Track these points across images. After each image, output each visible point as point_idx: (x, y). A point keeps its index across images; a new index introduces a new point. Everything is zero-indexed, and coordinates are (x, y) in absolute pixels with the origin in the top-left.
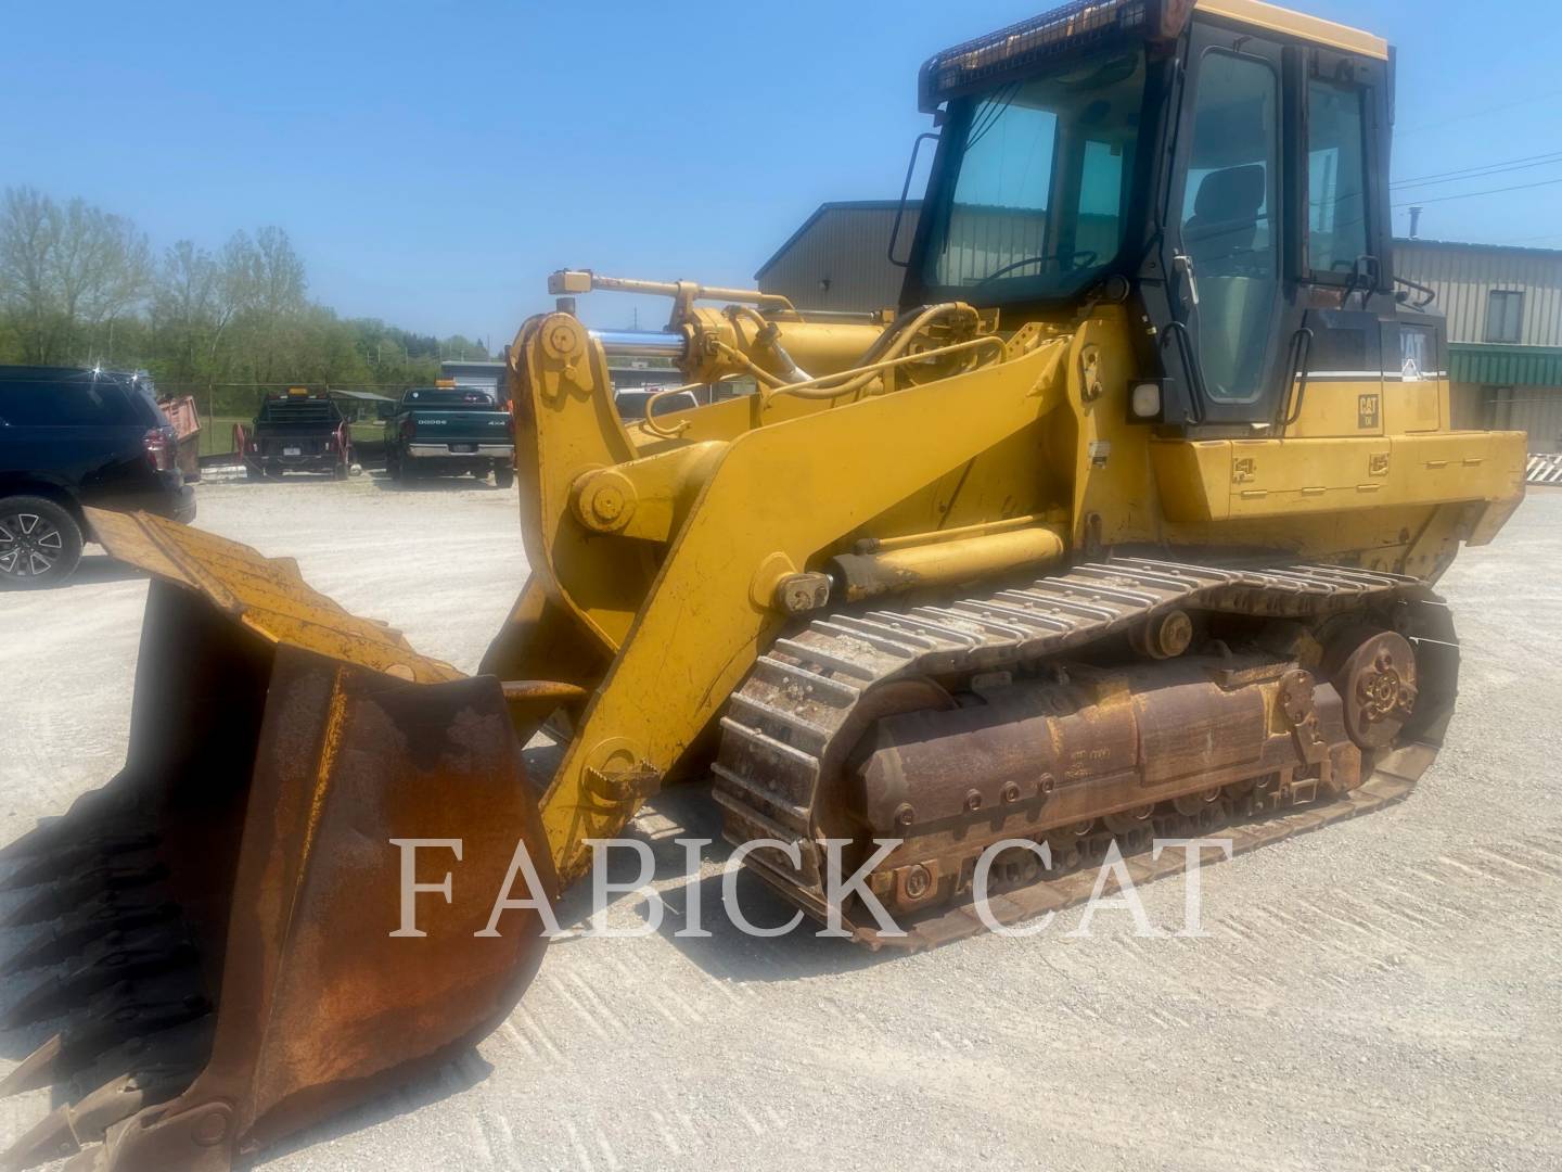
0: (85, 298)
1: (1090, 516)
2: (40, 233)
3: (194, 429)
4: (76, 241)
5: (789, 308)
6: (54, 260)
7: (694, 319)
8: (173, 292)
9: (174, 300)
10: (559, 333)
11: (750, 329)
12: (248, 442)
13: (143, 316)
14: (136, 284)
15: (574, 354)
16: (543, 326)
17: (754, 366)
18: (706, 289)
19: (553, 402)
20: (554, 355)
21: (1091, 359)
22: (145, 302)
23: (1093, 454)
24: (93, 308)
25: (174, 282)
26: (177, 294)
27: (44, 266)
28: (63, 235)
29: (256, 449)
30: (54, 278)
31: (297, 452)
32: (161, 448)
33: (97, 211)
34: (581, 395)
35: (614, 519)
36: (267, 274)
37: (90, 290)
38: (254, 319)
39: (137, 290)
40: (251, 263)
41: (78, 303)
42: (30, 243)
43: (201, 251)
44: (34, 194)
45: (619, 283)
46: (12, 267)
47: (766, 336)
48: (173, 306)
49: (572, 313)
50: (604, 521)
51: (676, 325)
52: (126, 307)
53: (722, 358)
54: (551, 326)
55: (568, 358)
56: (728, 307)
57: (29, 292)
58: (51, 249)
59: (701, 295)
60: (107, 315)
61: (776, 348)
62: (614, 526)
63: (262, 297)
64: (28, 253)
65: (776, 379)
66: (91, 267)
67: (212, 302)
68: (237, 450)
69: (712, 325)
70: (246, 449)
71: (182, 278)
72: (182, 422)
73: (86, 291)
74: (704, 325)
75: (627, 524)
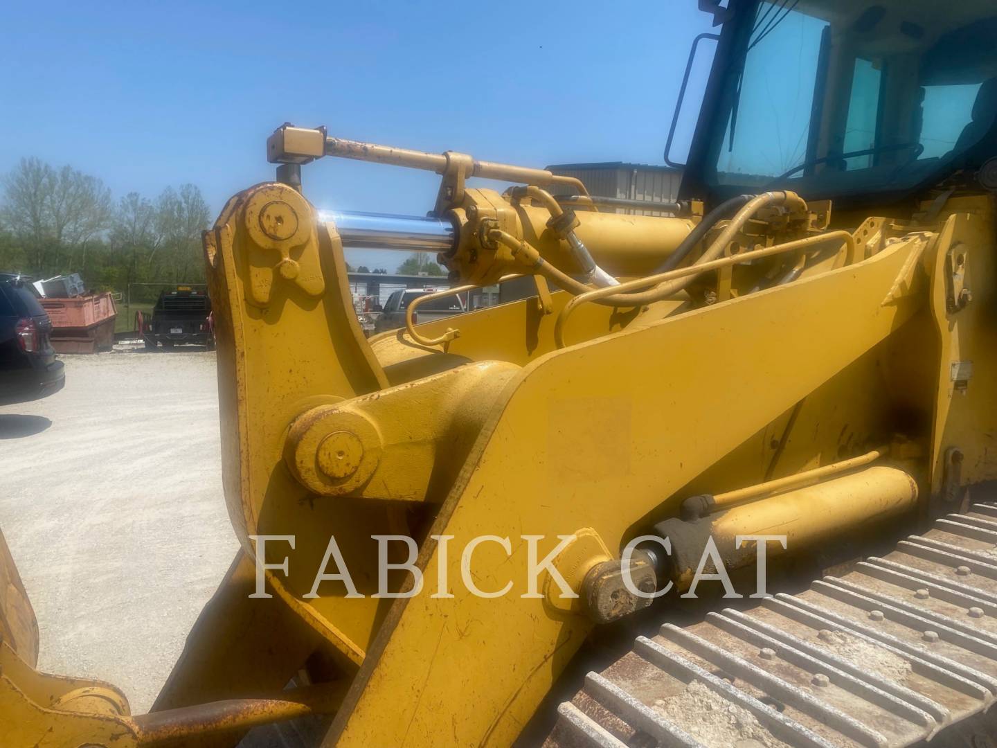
0: (69, 228)
1: (951, 453)
2: (41, 186)
3: (112, 314)
4: (64, 193)
5: (583, 193)
6: (49, 204)
7: (466, 202)
8: (125, 225)
9: (126, 230)
10: (273, 211)
11: (540, 217)
12: (146, 324)
13: (105, 240)
14: (101, 219)
15: (295, 242)
16: (248, 201)
17: (546, 263)
18: (483, 164)
19: (265, 311)
20: (263, 242)
21: (960, 261)
22: (108, 231)
23: (955, 378)
24: (73, 234)
25: (126, 219)
26: (127, 226)
27: (43, 208)
28: (56, 188)
29: (151, 329)
30: (49, 215)
31: (180, 331)
32: (31, 334)
33: (79, 174)
34: (306, 300)
35: (348, 477)
36: (186, 214)
37: (72, 223)
38: (176, 243)
39: (102, 224)
40: (176, 207)
41: (64, 232)
42: (35, 194)
43: (144, 199)
44: (38, 162)
45: (365, 149)
46: (22, 208)
47: (560, 226)
48: (125, 234)
49: (295, 186)
50: (333, 480)
51: (444, 210)
52: (94, 234)
53: (505, 253)
54: (259, 201)
55: (285, 249)
56: (510, 188)
57: (32, 225)
58: (48, 197)
59: (475, 171)
60: (82, 240)
61: (572, 243)
62: (349, 487)
63: (182, 229)
64: (33, 199)
65: (574, 281)
66: (73, 209)
67: (150, 232)
68: (137, 329)
69: (492, 209)
70: (144, 328)
71: (131, 216)
72: (102, 310)
73: (68, 224)
74: (480, 208)
75: (367, 482)
